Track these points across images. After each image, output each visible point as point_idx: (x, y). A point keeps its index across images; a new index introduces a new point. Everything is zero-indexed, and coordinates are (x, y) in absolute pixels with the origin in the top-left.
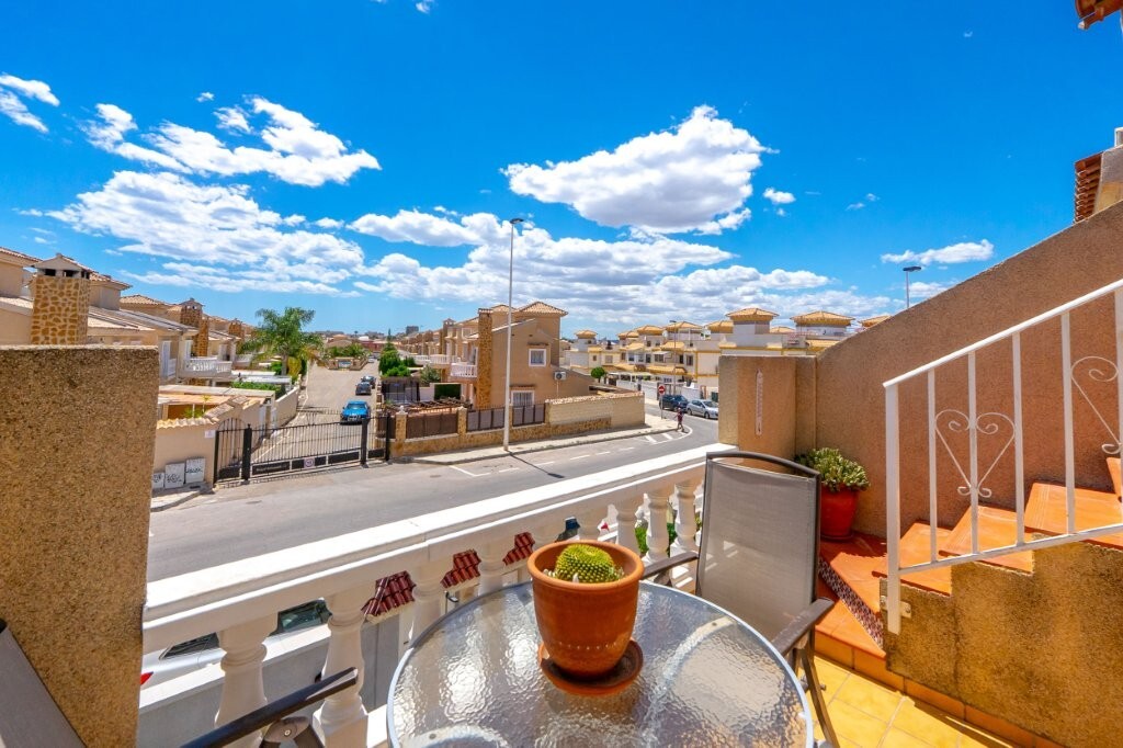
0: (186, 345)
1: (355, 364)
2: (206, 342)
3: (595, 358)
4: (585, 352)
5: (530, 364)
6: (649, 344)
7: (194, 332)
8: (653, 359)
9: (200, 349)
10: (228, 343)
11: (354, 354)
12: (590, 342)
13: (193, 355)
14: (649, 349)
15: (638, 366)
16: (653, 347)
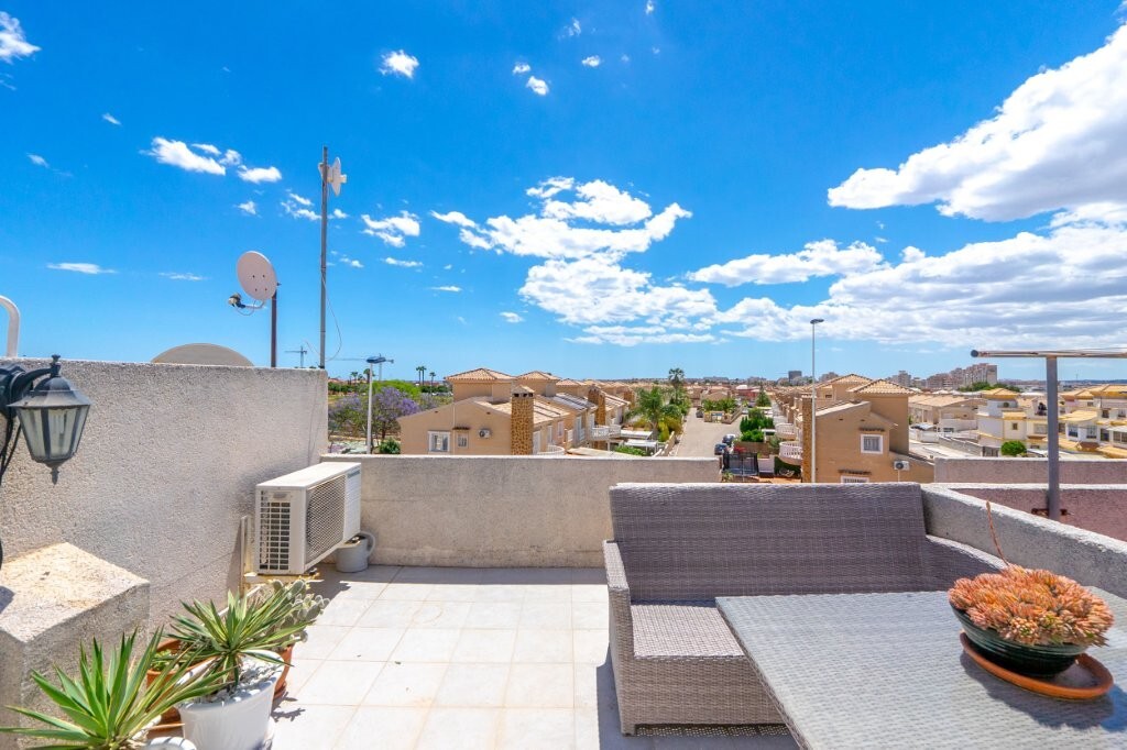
0: (591, 418)
1: (726, 418)
2: (604, 412)
3: (1015, 427)
4: (999, 417)
5: (862, 451)
6: (1105, 414)
7: (596, 407)
8: (1111, 437)
9: (601, 419)
10: (622, 407)
11: (726, 408)
12: (1006, 405)
13: (596, 423)
14: (1104, 421)
15: (1083, 444)
16: (1113, 418)
